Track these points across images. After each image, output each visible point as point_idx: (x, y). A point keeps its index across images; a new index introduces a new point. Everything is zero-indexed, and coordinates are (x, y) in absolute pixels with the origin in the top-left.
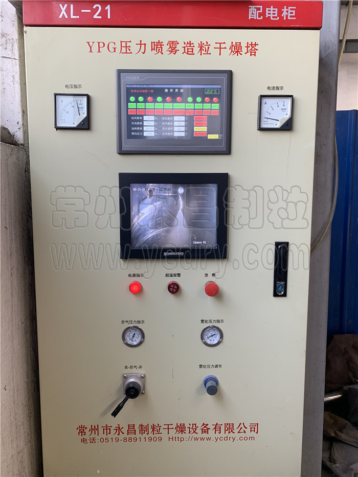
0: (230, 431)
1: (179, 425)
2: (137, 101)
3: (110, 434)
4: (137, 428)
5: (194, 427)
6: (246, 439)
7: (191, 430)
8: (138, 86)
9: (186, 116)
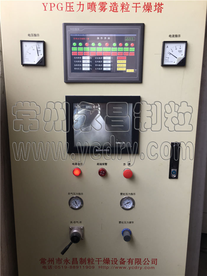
0: (139, 263)
1: (105, 259)
2: (78, 46)
3: (61, 263)
4: (78, 260)
5: (115, 260)
6: (149, 268)
7: (113, 262)
8: (79, 35)
9: (111, 56)
